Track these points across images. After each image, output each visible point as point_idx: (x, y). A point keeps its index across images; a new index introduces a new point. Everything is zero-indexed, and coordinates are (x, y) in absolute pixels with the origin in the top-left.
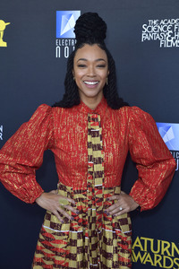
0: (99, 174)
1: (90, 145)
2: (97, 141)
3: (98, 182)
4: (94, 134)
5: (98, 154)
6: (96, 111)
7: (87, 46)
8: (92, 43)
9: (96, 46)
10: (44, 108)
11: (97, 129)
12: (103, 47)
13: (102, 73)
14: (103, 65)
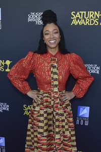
0: (56, 86)
1: (52, 72)
2: (55, 70)
4: (54, 67)
5: (56, 77)
6: (55, 56)
7: (48, 25)
8: (50, 23)
11: (56, 64)
13: (57, 36)
14: (57, 33)
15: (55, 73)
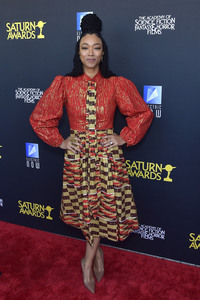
0: (92, 122)
1: (88, 102)
2: (92, 99)
3: (92, 127)
4: (91, 94)
5: (92, 108)
6: (94, 80)
7: (88, 35)
8: (92, 33)
9: (94, 35)
10: (59, 78)
11: (94, 91)
12: (100, 36)
13: (98, 53)
14: (99, 48)
15: (93, 104)
